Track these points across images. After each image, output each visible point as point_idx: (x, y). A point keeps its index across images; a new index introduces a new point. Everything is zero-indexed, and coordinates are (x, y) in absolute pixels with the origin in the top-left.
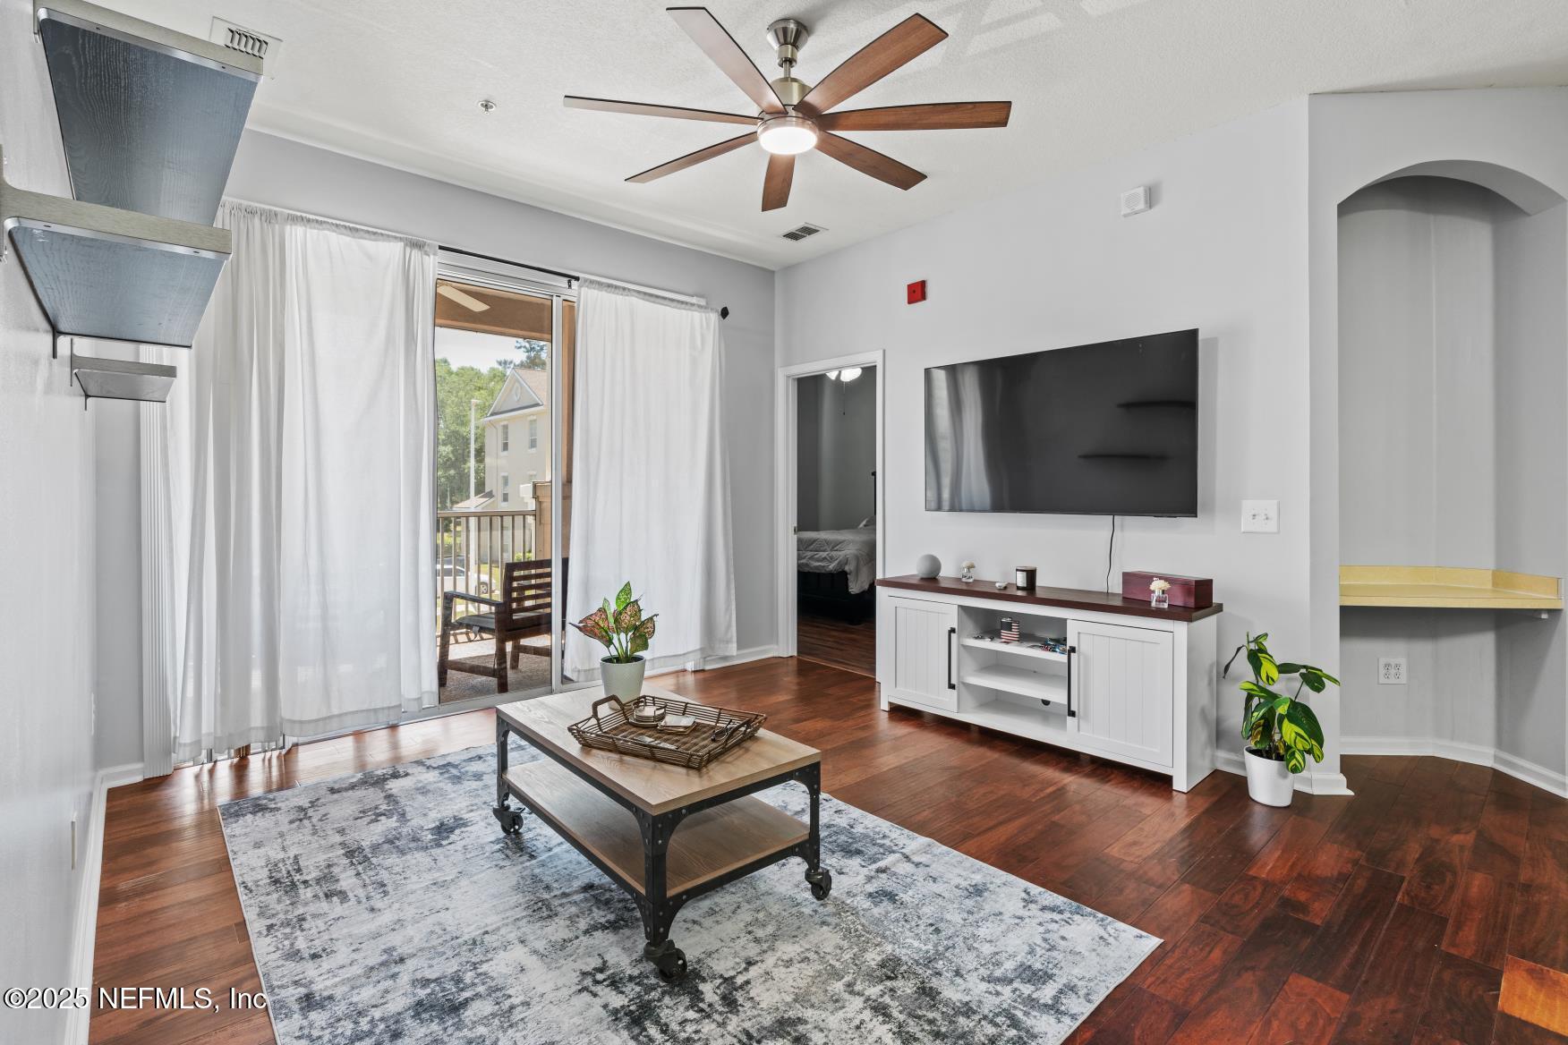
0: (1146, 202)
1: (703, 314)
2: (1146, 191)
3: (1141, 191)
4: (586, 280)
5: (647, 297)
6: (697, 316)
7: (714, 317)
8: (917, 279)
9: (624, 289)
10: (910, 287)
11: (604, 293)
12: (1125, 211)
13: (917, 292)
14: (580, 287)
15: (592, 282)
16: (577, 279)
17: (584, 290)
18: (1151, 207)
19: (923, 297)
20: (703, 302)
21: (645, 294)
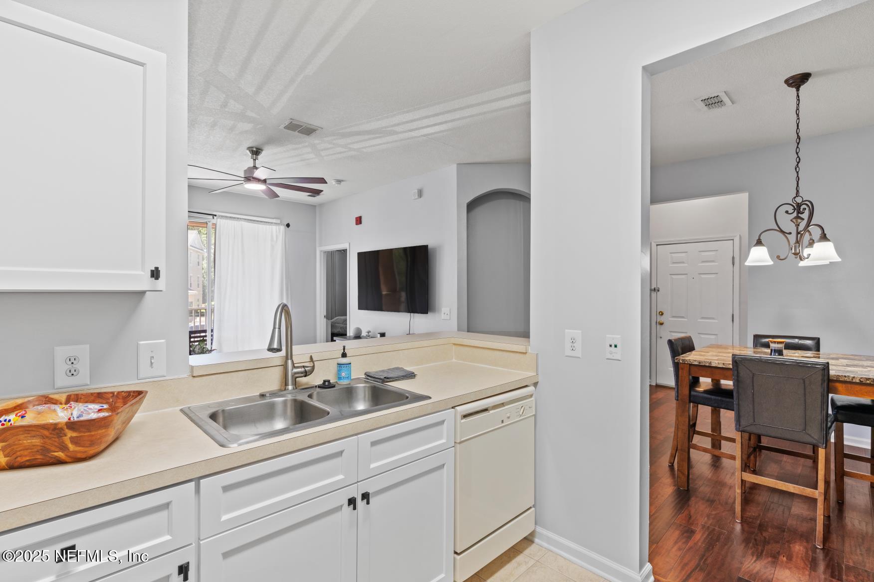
0: (418, 196)
1: (277, 227)
2: (418, 191)
3: (416, 191)
4: (219, 216)
5: (249, 221)
6: (274, 227)
7: (283, 228)
8: (358, 216)
9: (238, 218)
10: (356, 218)
11: (228, 220)
12: (413, 198)
13: (359, 221)
14: (217, 218)
15: (222, 216)
16: (216, 216)
17: (219, 220)
18: (420, 197)
19: (360, 223)
20: (278, 221)
21: (248, 220)
